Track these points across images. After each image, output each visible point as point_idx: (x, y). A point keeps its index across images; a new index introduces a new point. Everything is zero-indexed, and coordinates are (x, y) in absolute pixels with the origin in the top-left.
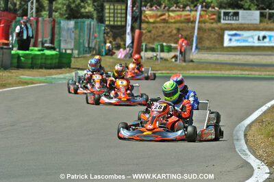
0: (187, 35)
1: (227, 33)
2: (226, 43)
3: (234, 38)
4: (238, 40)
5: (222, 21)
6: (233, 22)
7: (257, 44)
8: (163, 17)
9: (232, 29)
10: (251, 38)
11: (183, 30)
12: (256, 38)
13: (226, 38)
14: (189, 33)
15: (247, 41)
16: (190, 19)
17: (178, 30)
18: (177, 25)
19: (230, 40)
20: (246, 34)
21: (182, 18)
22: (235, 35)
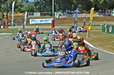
0: (18, 21)
1: (30, 20)
2: (31, 23)
3: (33, 21)
4: (34, 22)
5: (29, 16)
6: (32, 16)
7: (40, 23)
8: (10, 16)
9: (32, 19)
10: (38, 21)
11: (17, 19)
12: (40, 21)
13: (30, 21)
14: (19, 20)
15: (37, 22)
16: (19, 16)
17: (15, 19)
18: (15, 18)
19: (32, 22)
20: (36, 20)
21: (16, 16)
22: (33, 20)
